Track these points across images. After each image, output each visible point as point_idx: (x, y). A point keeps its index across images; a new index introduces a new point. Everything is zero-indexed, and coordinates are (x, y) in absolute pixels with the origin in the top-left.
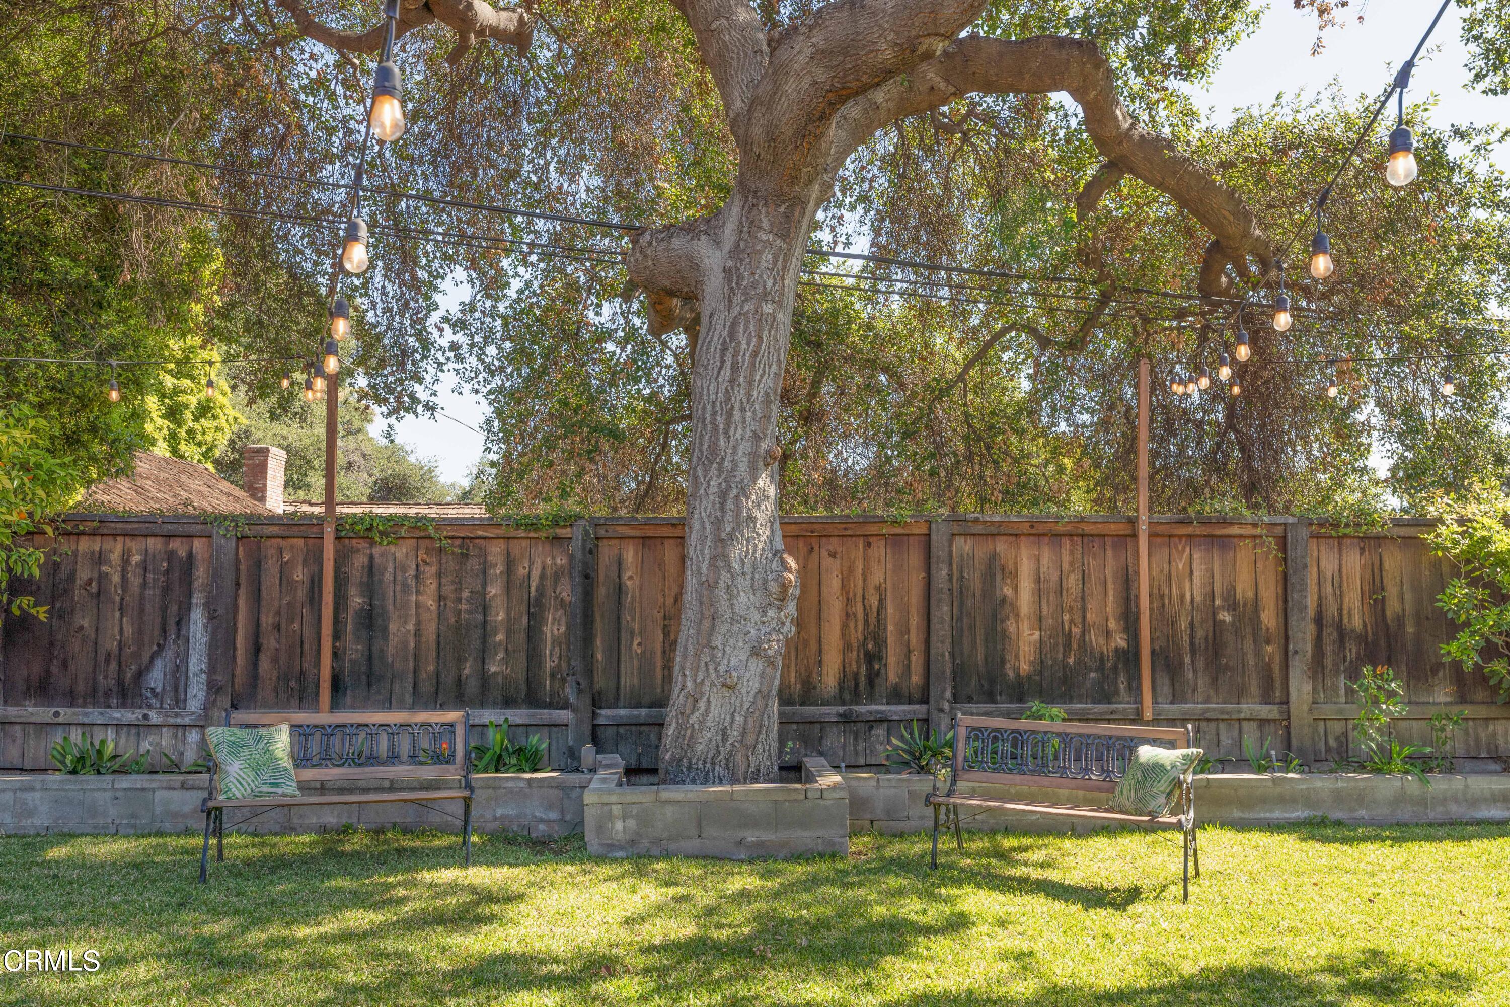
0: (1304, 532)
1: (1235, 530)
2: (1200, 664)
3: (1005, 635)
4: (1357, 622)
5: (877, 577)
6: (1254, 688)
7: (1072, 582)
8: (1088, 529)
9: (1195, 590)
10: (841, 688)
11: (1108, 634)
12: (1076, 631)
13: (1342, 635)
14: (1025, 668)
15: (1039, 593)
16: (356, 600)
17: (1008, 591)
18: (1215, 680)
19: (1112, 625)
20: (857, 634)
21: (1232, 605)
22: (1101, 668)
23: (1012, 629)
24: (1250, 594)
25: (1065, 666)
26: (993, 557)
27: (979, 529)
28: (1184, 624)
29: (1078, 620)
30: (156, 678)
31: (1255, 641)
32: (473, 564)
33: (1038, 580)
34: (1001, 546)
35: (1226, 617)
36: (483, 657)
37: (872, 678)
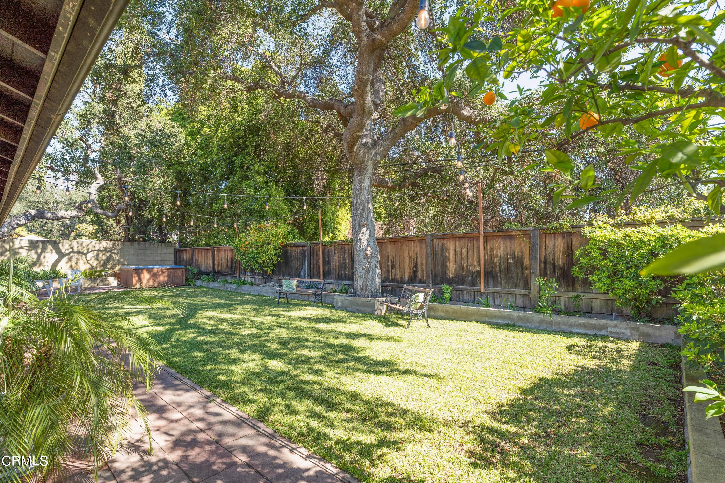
0: (537, 233)
1: (513, 233)
2: (503, 276)
3: (446, 266)
4: (561, 263)
5: (416, 251)
6: (521, 283)
7: (464, 251)
8: (467, 235)
9: (501, 253)
10: (409, 279)
11: (474, 266)
12: (465, 265)
13: (554, 267)
14: (451, 275)
15: (455, 255)
16: (327, 258)
17: (447, 254)
18: (507, 281)
19: (475, 263)
20: (412, 266)
21: (514, 257)
22: (472, 276)
23: (448, 264)
24: (520, 254)
25: (462, 275)
26: (443, 244)
27: (438, 237)
28: (497, 263)
29: (466, 262)
30: (302, 273)
31: (522, 269)
32: (343, 250)
33: (455, 251)
34: (445, 241)
35: (511, 261)
36: (345, 271)
37: (416, 276)
